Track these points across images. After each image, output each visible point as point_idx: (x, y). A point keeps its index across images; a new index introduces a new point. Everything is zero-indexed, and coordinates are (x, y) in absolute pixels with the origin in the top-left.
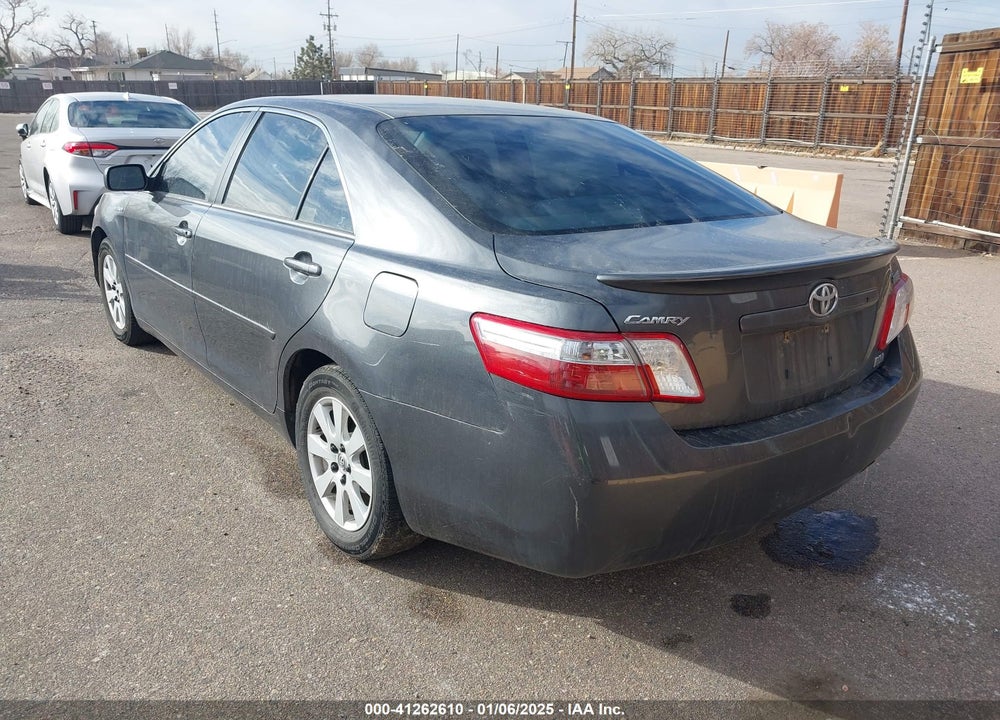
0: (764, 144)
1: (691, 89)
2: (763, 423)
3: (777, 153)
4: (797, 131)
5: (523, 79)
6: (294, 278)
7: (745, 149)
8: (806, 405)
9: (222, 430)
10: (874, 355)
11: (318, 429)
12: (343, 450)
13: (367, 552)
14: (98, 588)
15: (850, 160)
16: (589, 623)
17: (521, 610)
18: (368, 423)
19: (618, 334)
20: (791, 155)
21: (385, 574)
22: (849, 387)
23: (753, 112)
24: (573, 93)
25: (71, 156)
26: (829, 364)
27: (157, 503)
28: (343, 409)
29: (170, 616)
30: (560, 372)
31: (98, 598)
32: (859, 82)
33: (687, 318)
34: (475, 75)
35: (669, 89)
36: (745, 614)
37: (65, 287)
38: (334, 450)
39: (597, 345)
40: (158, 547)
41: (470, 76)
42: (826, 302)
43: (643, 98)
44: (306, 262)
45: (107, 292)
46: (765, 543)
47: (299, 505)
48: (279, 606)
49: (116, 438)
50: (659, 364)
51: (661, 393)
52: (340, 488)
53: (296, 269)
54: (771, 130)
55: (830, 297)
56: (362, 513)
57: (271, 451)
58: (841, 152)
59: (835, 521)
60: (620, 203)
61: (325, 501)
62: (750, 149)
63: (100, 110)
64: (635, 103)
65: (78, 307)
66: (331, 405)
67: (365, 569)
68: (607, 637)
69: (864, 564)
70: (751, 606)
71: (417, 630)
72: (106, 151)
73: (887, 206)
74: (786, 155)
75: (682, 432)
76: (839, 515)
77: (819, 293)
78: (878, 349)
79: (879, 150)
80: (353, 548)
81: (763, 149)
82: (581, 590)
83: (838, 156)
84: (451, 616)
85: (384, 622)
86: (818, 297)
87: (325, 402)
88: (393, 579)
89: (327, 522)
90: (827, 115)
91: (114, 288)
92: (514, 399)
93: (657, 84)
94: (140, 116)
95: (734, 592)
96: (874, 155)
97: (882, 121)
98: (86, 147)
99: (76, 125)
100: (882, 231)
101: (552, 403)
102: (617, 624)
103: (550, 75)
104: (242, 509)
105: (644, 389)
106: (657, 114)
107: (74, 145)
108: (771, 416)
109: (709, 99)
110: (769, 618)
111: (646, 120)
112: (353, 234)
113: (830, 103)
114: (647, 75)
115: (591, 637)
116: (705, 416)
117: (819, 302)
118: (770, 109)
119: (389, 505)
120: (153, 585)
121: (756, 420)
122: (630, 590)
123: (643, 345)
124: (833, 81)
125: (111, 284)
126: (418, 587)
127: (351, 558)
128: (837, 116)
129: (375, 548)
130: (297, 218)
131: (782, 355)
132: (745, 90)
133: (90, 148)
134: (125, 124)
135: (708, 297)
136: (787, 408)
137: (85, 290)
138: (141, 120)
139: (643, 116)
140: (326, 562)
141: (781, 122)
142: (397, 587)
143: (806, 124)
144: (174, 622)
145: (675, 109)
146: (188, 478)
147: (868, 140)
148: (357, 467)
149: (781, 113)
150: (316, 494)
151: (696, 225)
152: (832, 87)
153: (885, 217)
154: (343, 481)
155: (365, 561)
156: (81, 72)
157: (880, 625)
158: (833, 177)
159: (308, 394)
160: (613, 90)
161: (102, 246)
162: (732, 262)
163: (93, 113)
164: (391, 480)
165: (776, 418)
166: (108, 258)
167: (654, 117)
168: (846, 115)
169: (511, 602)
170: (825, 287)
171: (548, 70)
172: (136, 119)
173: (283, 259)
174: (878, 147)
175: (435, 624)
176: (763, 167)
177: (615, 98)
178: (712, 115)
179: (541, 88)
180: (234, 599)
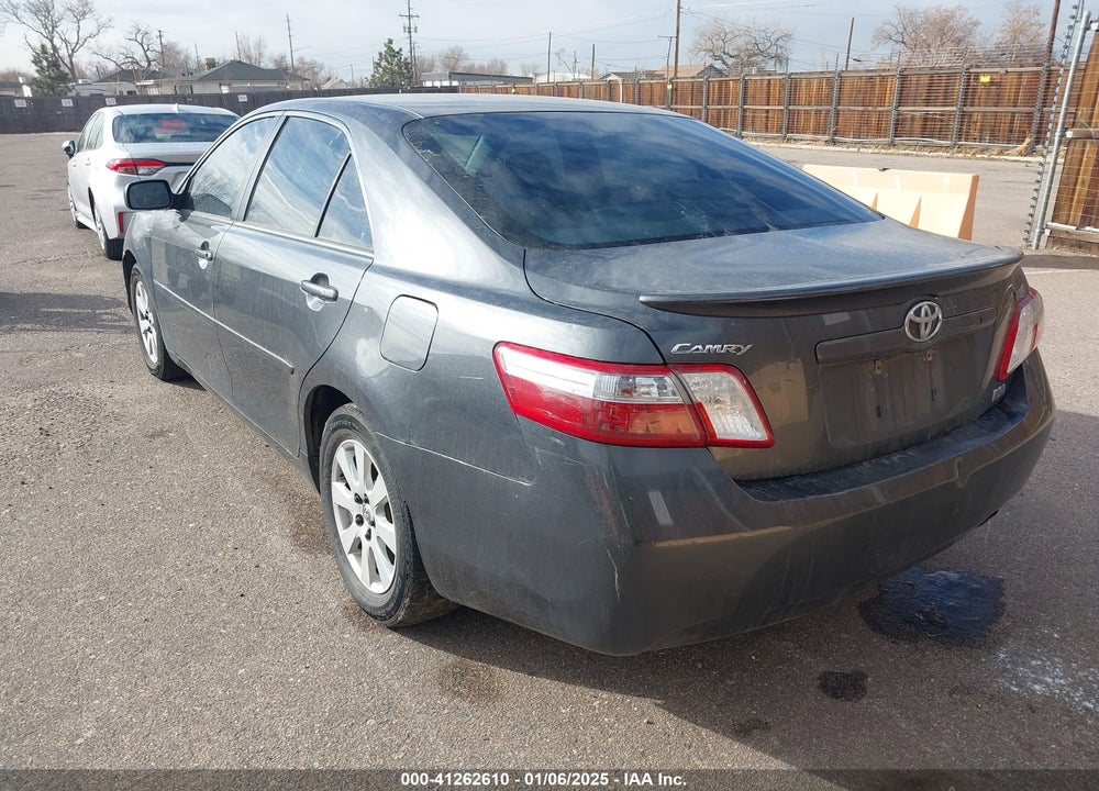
0: (892, 144)
1: (809, 85)
2: (850, 470)
3: (907, 154)
4: (931, 129)
5: (620, 80)
6: (313, 304)
7: (870, 151)
8: (904, 449)
9: (253, 475)
10: (993, 385)
11: (342, 477)
12: (367, 501)
13: (393, 619)
14: (93, 656)
15: (993, 159)
16: (647, 704)
17: (569, 688)
18: (389, 470)
19: (664, 366)
20: (924, 156)
21: (416, 643)
22: (961, 426)
23: (880, 109)
24: (675, 93)
25: (115, 174)
26: (933, 399)
27: (171, 558)
28: (365, 454)
29: (167, 691)
30: (595, 412)
31: (91, 669)
32: (1002, 71)
33: (749, 347)
34: (570, 77)
35: (783, 86)
36: (834, 695)
37: (105, 317)
38: (359, 500)
39: (640, 380)
40: (165, 610)
41: (564, 77)
42: (926, 324)
43: (754, 97)
44: (324, 286)
45: (141, 322)
46: (864, 608)
47: (327, 561)
48: (292, 679)
49: (135, 485)
50: (717, 401)
51: (718, 437)
52: (365, 543)
53: (314, 294)
54: (900, 127)
55: (932, 317)
56: (388, 572)
57: (304, 500)
58: (982, 152)
59: (951, 582)
60: (682, 209)
61: (351, 558)
62: (877, 151)
63: (150, 123)
64: (745, 103)
65: (115, 338)
66: (353, 449)
67: (393, 637)
68: (666, 722)
69: (984, 636)
70: (844, 687)
71: (446, 711)
72: (152, 168)
73: (1031, 211)
74: (917, 156)
75: (745, 483)
76: (957, 576)
77: (918, 313)
78: (997, 379)
79: (1026, 148)
80: (379, 613)
81: (891, 151)
82: (641, 665)
83: (978, 156)
84: (485, 694)
85: (409, 701)
86: (917, 320)
87: (348, 446)
88: (424, 649)
89: (354, 583)
90: (965, 109)
91: (147, 318)
92: (544, 444)
93: (769, 80)
94: (192, 130)
95: (823, 668)
96: (1021, 154)
97: (1030, 115)
98: (130, 165)
99: (123, 142)
100: (1027, 240)
101: (587, 449)
102: (681, 707)
103: (651, 75)
104: (263, 566)
105: (696, 431)
106: (770, 115)
107: (118, 162)
108: (860, 462)
109: (829, 96)
110: (864, 701)
111: (758, 121)
112: (373, 252)
113: (969, 95)
114: (761, 72)
115: (648, 722)
116: (774, 463)
117: (918, 324)
118: (900, 103)
119: (413, 565)
120: (154, 654)
121: (839, 468)
122: (700, 666)
123: (694, 379)
124: (971, 71)
125: (144, 313)
126: (451, 659)
127: (379, 625)
128: (977, 110)
129: (401, 614)
130: (317, 235)
131: (873, 389)
132: (870, 86)
133: (136, 166)
134: (175, 138)
135: (782, 320)
136: (880, 452)
137: (126, 320)
138: (194, 134)
139: (754, 117)
140: (351, 627)
141: (913, 119)
142: (428, 659)
143: (942, 121)
144: (171, 698)
145: (790, 108)
146: (208, 531)
147: (1012, 136)
148: (381, 520)
149: (913, 108)
150: (342, 551)
151: (774, 234)
152: (970, 78)
153: (1030, 224)
154: (368, 537)
155: (395, 628)
156: (145, 86)
157: (1000, 712)
158: (968, 178)
159: (329, 436)
160: (720, 88)
161: (133, 272)
162: (808, 276)
163: (140, 127)
164: (413, 537)
165: (865, 464)
166: (139, 284)
167: (767, 117)
168: (988, 109)
169: (558, 678)
170: (925, 306)
171: (648, 69)
172: (188, 133)
173: (300, 282)
174: (1025, 144)
175: (466, 705)
176: (884, 169)
177: (723, 97)
178: (832, 114)
179: (639, 88)
180: (242, 671)
